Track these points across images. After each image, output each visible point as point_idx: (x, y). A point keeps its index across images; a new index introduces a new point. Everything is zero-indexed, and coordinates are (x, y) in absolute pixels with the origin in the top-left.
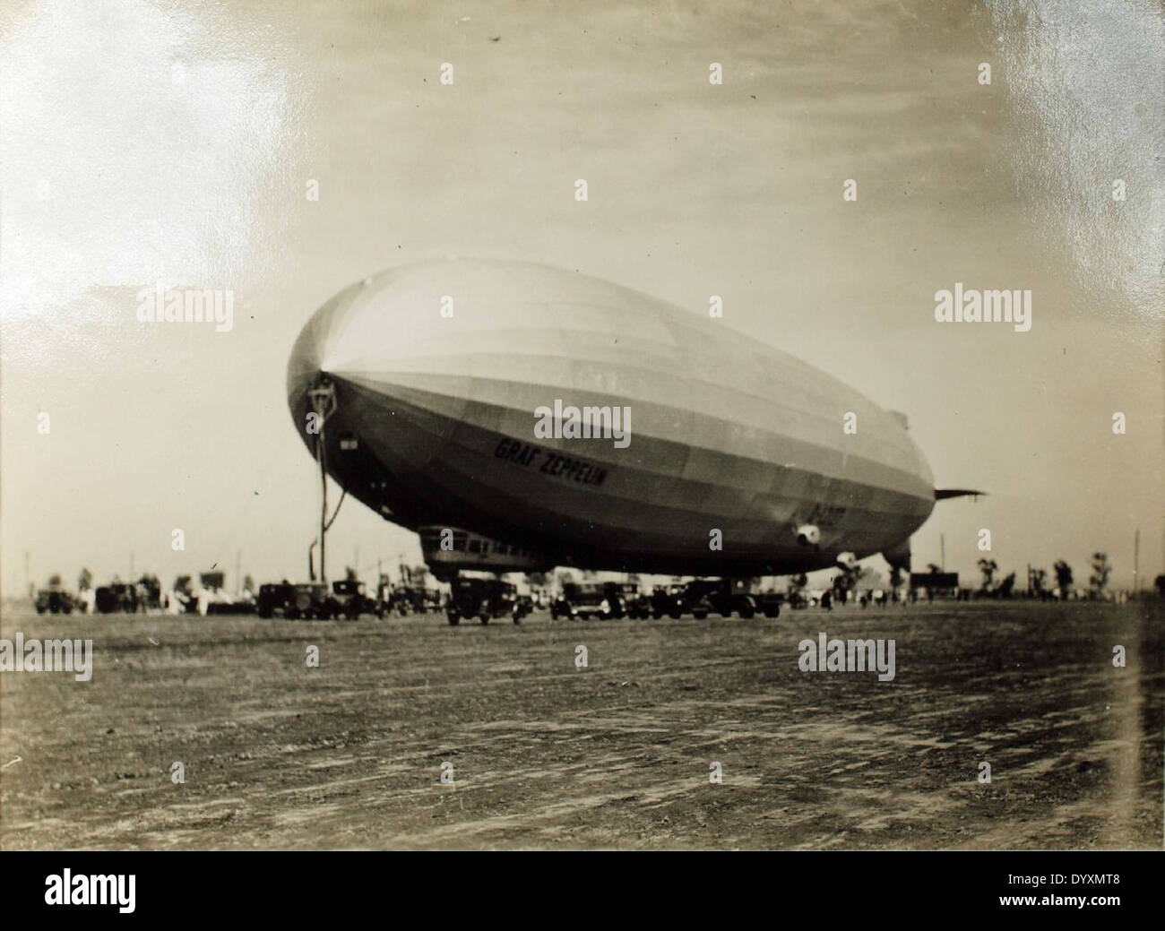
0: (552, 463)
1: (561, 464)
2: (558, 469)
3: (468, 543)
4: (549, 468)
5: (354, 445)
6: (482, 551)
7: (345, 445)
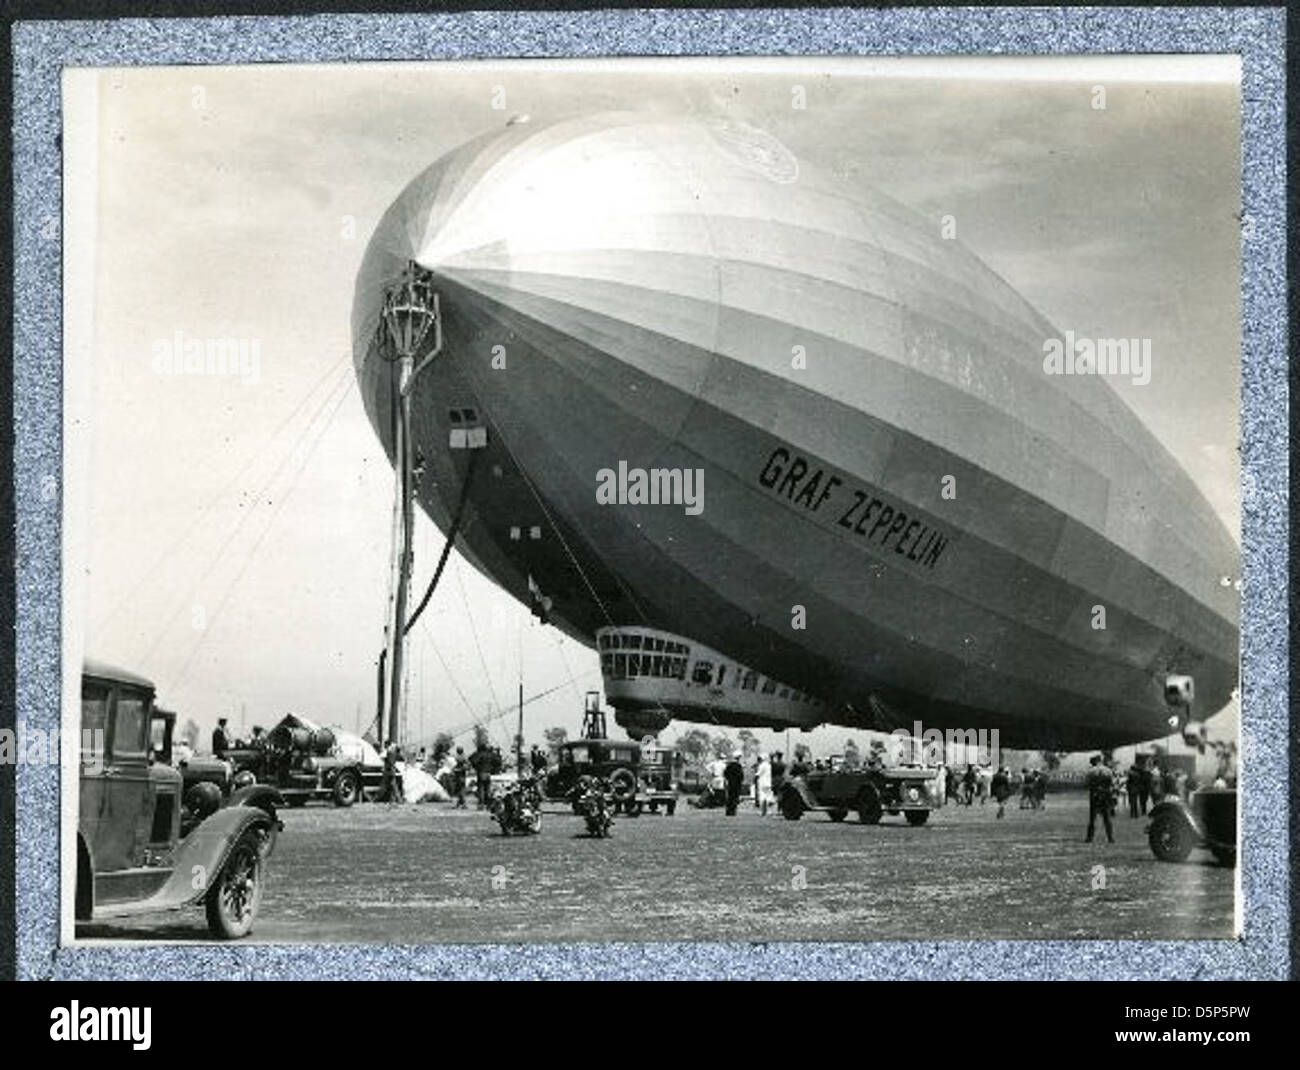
0: (861, 510)
1: (876, 513)
2: (867, 526)
3: (690, 667)
4: (853, 519)
5: (478, 438)
6: (714, 681)
7: (458, 438)
